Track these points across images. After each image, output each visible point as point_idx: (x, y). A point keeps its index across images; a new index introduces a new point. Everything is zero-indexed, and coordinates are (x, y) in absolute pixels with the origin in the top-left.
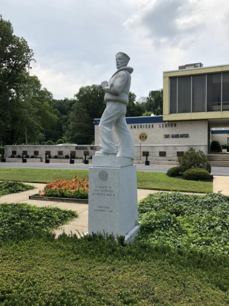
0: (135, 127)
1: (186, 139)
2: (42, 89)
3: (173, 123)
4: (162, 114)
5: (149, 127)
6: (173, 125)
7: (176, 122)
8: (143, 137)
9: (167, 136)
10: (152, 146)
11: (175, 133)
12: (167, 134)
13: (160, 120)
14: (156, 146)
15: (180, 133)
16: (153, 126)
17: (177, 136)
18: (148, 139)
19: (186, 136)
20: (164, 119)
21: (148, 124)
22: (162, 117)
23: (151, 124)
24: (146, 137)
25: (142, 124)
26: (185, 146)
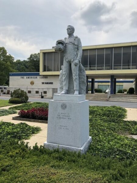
0: (28, 78)
1: (52, 85)
2: (8, 54)
3: (45, 77)
4: (39, 72)
5: (35, 78)
6: (46, 78)
7: (47, 76)
8: (32, 83)
9: (43, 83)
10: (32, 88)
11: (47, 82)
12: (43, 82)
13: (38, 75)
14: (34, 88)
15: (49, 82)
16: (37, 78)
17: (47, 83)
18: (34, 84)
19: (52, 83)
20: (40, 74)
21: (34, 76)
22: (39, 73)
23: (36, 77)
24: (33, 83)
25: (32, 76)
26: (46, 88)
